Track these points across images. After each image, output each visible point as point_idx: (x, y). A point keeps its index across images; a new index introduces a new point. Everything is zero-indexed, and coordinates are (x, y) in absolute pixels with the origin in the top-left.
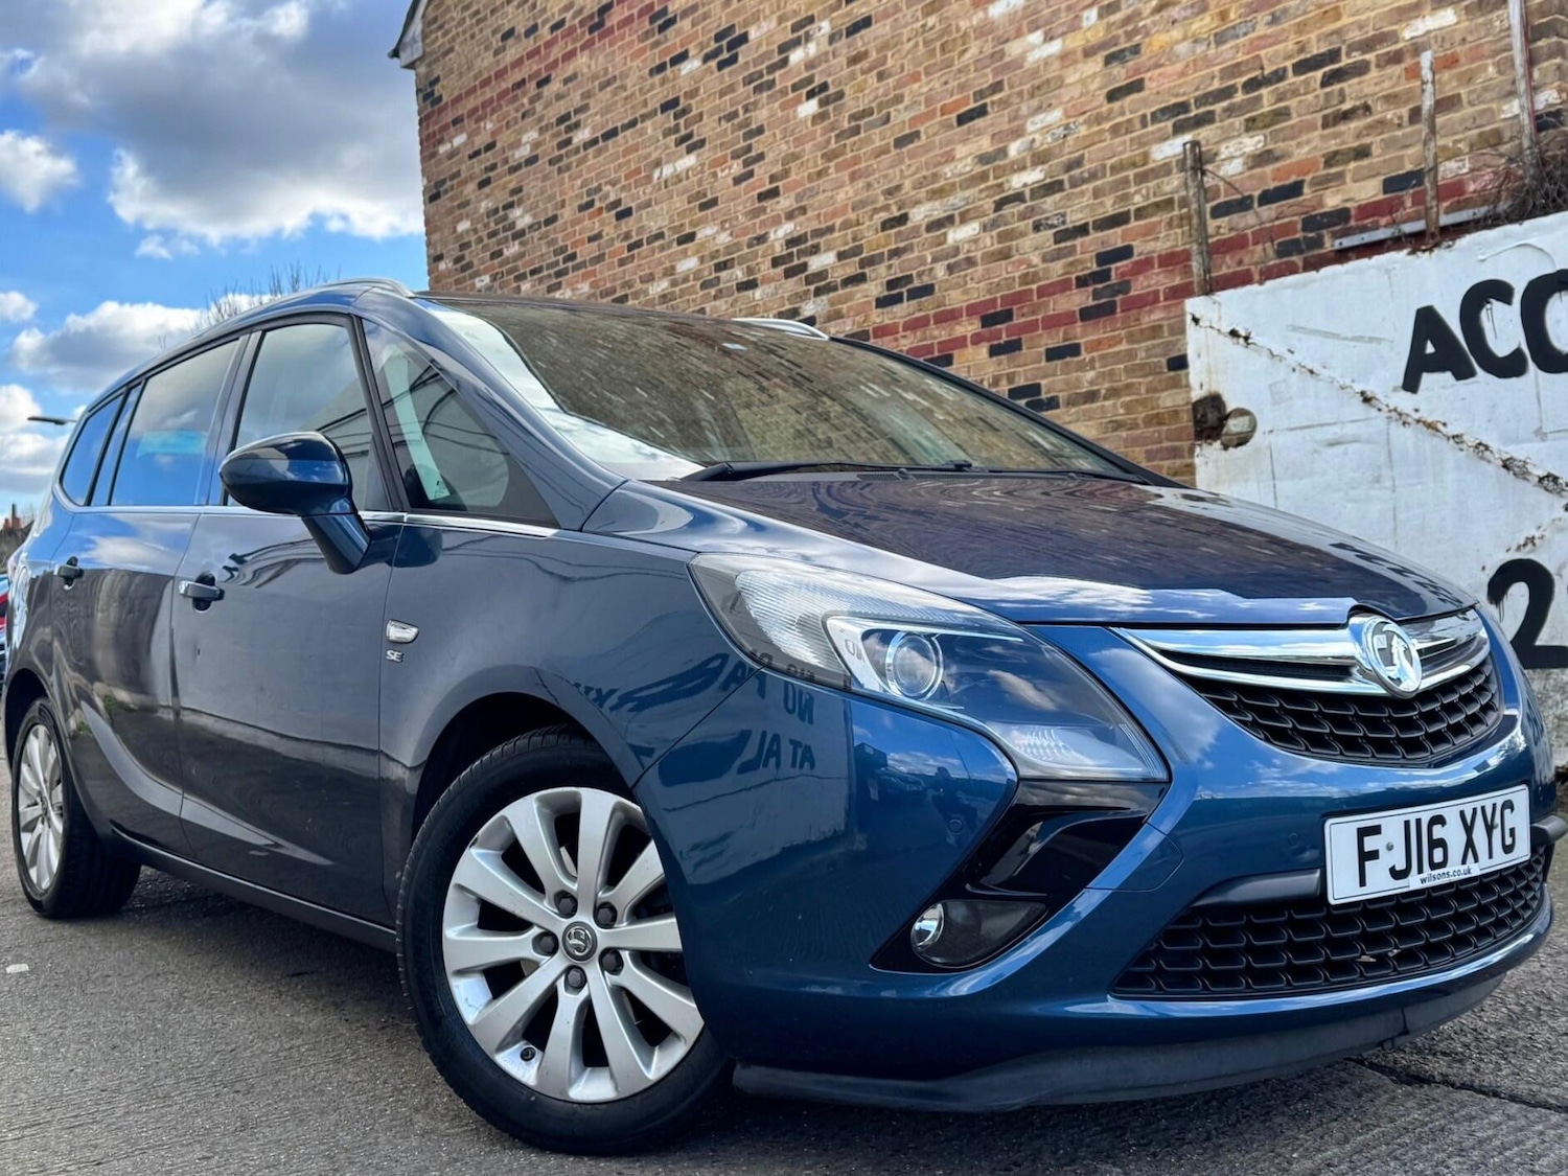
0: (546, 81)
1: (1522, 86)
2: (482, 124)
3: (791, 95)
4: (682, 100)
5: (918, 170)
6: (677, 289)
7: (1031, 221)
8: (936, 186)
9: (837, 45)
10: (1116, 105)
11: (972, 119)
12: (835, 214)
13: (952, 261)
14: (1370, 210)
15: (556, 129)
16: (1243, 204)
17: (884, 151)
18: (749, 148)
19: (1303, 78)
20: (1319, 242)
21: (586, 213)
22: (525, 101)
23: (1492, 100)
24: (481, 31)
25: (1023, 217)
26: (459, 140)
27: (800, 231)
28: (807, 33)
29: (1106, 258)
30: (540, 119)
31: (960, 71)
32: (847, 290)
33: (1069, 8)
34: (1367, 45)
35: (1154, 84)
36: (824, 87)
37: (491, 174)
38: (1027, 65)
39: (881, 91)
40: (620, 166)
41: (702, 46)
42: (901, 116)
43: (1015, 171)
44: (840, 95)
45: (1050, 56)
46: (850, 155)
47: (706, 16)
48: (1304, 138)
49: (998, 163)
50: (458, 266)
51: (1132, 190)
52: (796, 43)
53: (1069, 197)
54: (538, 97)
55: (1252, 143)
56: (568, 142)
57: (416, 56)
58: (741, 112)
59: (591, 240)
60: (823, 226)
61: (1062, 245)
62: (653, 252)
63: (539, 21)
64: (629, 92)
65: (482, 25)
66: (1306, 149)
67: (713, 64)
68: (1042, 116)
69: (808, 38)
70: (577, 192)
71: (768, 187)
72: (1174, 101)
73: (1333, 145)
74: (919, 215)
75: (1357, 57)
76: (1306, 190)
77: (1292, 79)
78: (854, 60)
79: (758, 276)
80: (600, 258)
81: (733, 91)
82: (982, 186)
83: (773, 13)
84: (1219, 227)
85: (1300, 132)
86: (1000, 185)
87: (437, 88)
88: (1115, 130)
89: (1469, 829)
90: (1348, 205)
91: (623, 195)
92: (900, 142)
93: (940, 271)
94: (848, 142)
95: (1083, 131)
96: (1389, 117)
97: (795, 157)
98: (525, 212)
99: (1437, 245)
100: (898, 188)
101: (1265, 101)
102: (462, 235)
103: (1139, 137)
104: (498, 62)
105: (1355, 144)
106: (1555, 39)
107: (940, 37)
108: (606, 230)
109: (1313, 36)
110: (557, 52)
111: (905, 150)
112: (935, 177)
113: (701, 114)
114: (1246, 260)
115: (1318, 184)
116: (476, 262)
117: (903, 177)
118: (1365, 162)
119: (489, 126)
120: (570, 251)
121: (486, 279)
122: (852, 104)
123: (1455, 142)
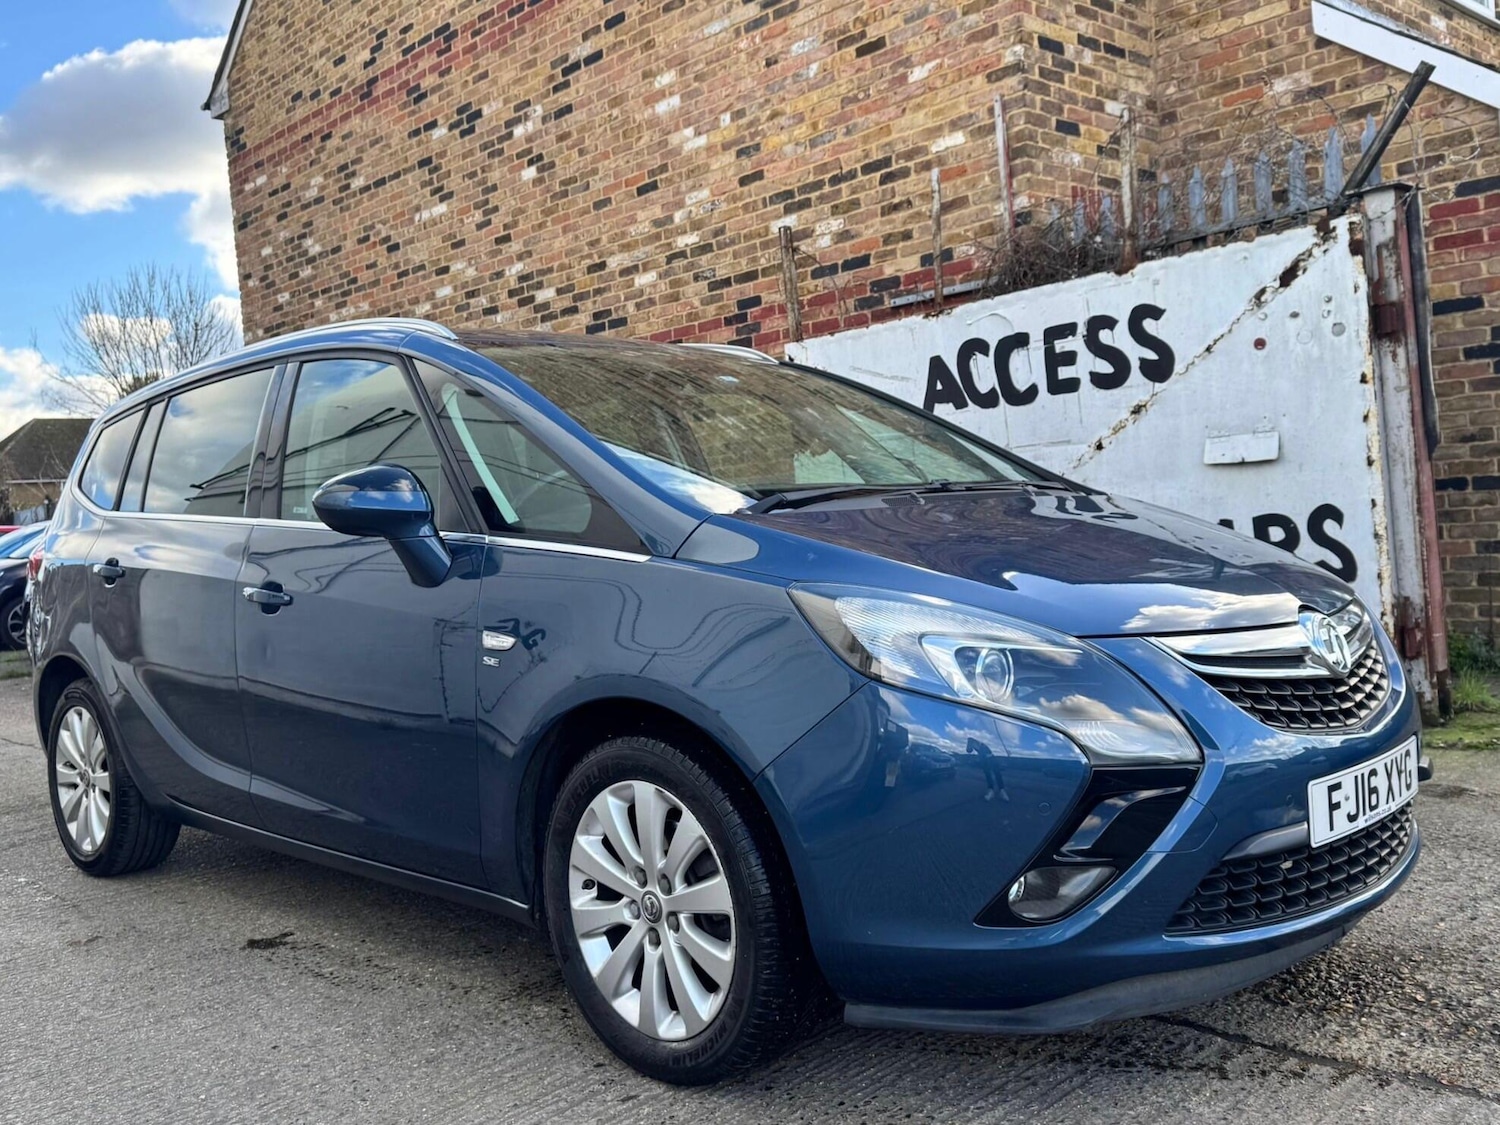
0: (328, 136)
1: (1005, 193)
2: (279, 168)
3: (516, 162)
4: (434, 159)
5: (611, 228)
6: (437, 311)
7: (691, 273)
8: (624, 241)
9: (549, 125)
10: (746, 189)
11: (647, 191)
12: (552, 259)
13: (638, 300)
14: (913, 278)
15: (337, 176)
16: (833, 270)
17: (585, 212)
18: (487, 202)
19: (868, 177)
20: (880, 301)
21: (364, 245)
22: (312, 151)
23: (987, 202)
24: (276, 92)
25: (686, 269)
26: (261, 180)
27: (528, 270)
28: (526, 113)
29: (744, 304)
30: (324, 167)
31: (637, 153)
32: (565, 319)
33: (711, 111)
34: (909, 155)
35: (770, 175)
36: (540, 157)
37: (287, 210)
38: (684, 153)
39: (582, 164)
40: (389, 209)
41: (447, 117)
42: (597, 185)
43: (679, 234)
44: (552, 165)
45: (699, 148)
46: (561, 213)
47: (449, 94)
48: (869, 223)
49: (666, 227)
50: (264, 284)
51: (759, 254)
52: (516, 121)
53: (717, 257)
54: (322, 149)
55: (836, 224)
56: (347, 187)
57: (224, 110)
58: (479, 172)
59: (369, 267)
60: (545, 267)
61: (714, 293)
62: (417, 279)
63: (321, 88)
64: (393, 150)
65: (276, 88)
66: (871, 231)
67: (457, 132)
68: (695, 193)
69: (527, 117)
70: (356, 228)
71: (502, 233)
72: (784, 188)
73: (888, 229)
74: (614, 263)
75: (902, 164)
76: (872, 261)
77: (861, 178)
78: (561, 138)
79: (498, 304)
80: (376, 283)
81: (473, 155)
82: (657, 244)
83: (500, 95)
84: (817, 286)
85: (867, 219)
86: (669, 244)
87: (242, 136)
88: (746, 207)
90: (899, 274)
91: (392, 233)
92: (598, 205)
93: (631, 307)
94: (560, 202)
95: (724, 207)
96: (924, 210)
97: (521, 211)
98: (316, 242)
99: (941, 312)
100: (598, 241)
101: (844, 194)
102: (265, 258)
103: (762, 214)
104: (289, 119)
105: (902, 229)
106: (1026, 159)
107: (623, 125)
108: (380, 260)
109: (874, 146)
110: (336, 114)
111: (601, 211)
112: (624, 234)
113: (449, 171)
114: (836, 311)
115: (881, 257)
116: (277, 281)
117: (601, 233)
118: (909, 243)
119: (284, 170)
120: (352, 276)
121: (287, 296)
122: (562, 172)
123: (965, 231)
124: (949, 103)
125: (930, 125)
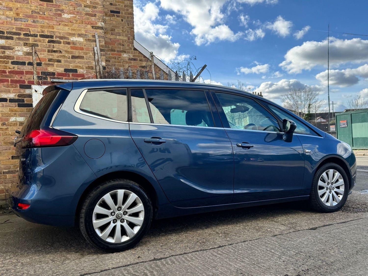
14: (59, 74)
16: (23, 63)
19: (42, 39)
20: (45, 78)
34: (61, 38)
48: (43, 53)
55: (27, 49)
66: (43, 56)
73: (51, 57)
75: (58, 39)
76: (43, 65)
77: (39, 37)
84: (14, 67)
85: (41, 51)
90: (54, 72)
96: (66, 55)
101: (30, 40)
105: (57, 59)
106: (104, 53)
109: (46, 30)
114: (23, 77)
115: (47, 65)
118: (60, 63)
123: (82, 66)
124: (78, 28)
125: (70, 32)
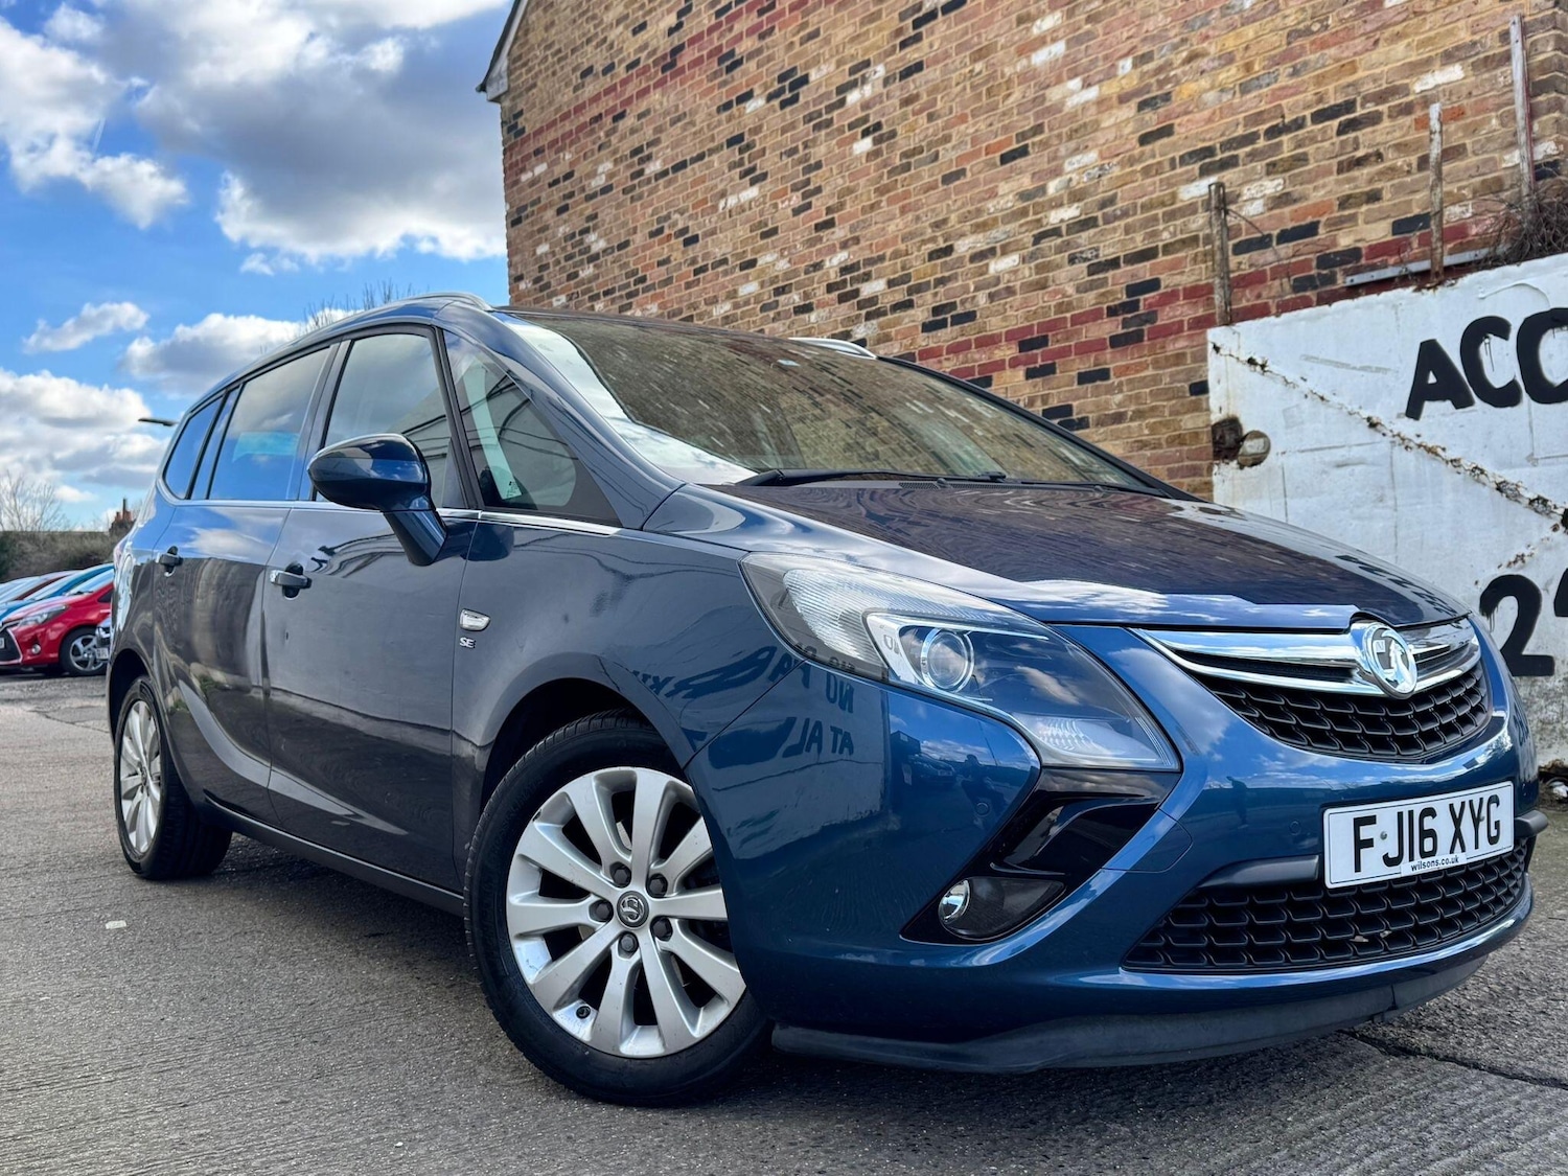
0: (622, 116)
1: (1523, 138)
2: (561, 155)
3: (847, 134)
4: (746, 136)
5: (963, 205)
6: (739, 311)
7: (1066, 254)
8: (981, 220)
9: (892, 87)
10: (1148, 148)
11: (1014, 158)
12: (886, 245)
13: (993, 290)
14: (1380, 250)
15: (629, 161)
16: (1263, 243)
17: (932, 187)
18: (808, 182)
19: (1320, 126)
20: (1331, 279)
21: (656, 239)
22: (602, 134)
23: (1495, 150)
24: (562, 68)
25: (1059, 250)
26: (540, 169)
27: (853, 260)
28: (863, 76)
29: (1135, 290)
30: (615, 152)
31: (1004, 114)
32: (896, 315)
33: (1106, 58)
34: (1381, 97)
35: (1183, 130)
36: (878, 126)
37: (569, 201)
38: (1066, 110)
39: (931, 131)
40: (688, 197)
41: (766, 86)
42: (948, 155)
43: (1053, 208)
44: (893, 134)
45: (1087, 102)
46: (900, 190)
47: (770, 59)
48: (1321, 182)
49: (1037, 200)
50: (537, 286)
51: (1161, 227)
52: (852, 85)
53: (1102, 233)
54: (614, 130)
55: (1273, 186)
56: (641, 173)
57: (501, 91)
58: (801, 148)
59: (660, 264)
60: (875, 255)
61: (1095, 277)
62: (717, 275)
63: (616, 61)
64: (697, 128)
65: (563, 63)
66: (1322, 192)
67: (776, 103)
68: (1078, 157)
69: (864, 80)
70: (648, 219)
71: (825, 218)
72: (1201, 145)
73: (1347, 189)
74: (963, 247)
75: (1371, 108)
76: (1321, 230)
77: (1310, 127)
78: (906, 102)
79: (813, 300)
80: (668, 281)
81: (794, 128)
82: (1023, 221)
83: (832, 56)
84: (1240, 263)
85: (1317, 177)
86: (1039, 221)
87: (521, 120)
88: (1146, 171)
89: (1457, 821)
90: (1359, 245)
91: (690, 223)
92: (948, 179)
93: (982, 298)
94: (899, 177)
95: (1117, 171)
96: (1399, 164)
97: (850, 191)
98: (600, 237)
99: (1441, 283)
100: (945, 221)
101: (1285, 147)
102: (541, 256)
103: (1168, 178)
104: (577, 98)
105: (1367, 189)
106: (1554, 95)
107: (987, 81)
108: (675, 255)
109: (1331, 88)
110: (631, 89)
111: (952, 186)
112: (979, 212)
113: (764, 150)
114: (1265, 294)
115: (1334, 224)
116: (553, 283)
117: (949, 211)
118: (1376, 205)
119: (568, 156)
120: (640, 274)
121: (563, 299)
122: (904, 142)
123: (1460, 189)
124: (1442, 30)
125: (1414, 58)
